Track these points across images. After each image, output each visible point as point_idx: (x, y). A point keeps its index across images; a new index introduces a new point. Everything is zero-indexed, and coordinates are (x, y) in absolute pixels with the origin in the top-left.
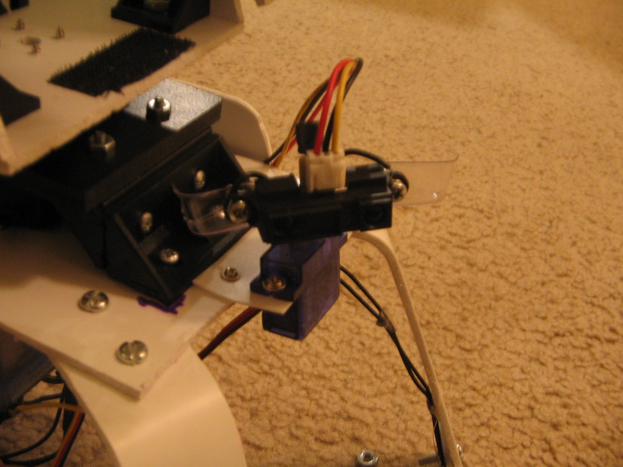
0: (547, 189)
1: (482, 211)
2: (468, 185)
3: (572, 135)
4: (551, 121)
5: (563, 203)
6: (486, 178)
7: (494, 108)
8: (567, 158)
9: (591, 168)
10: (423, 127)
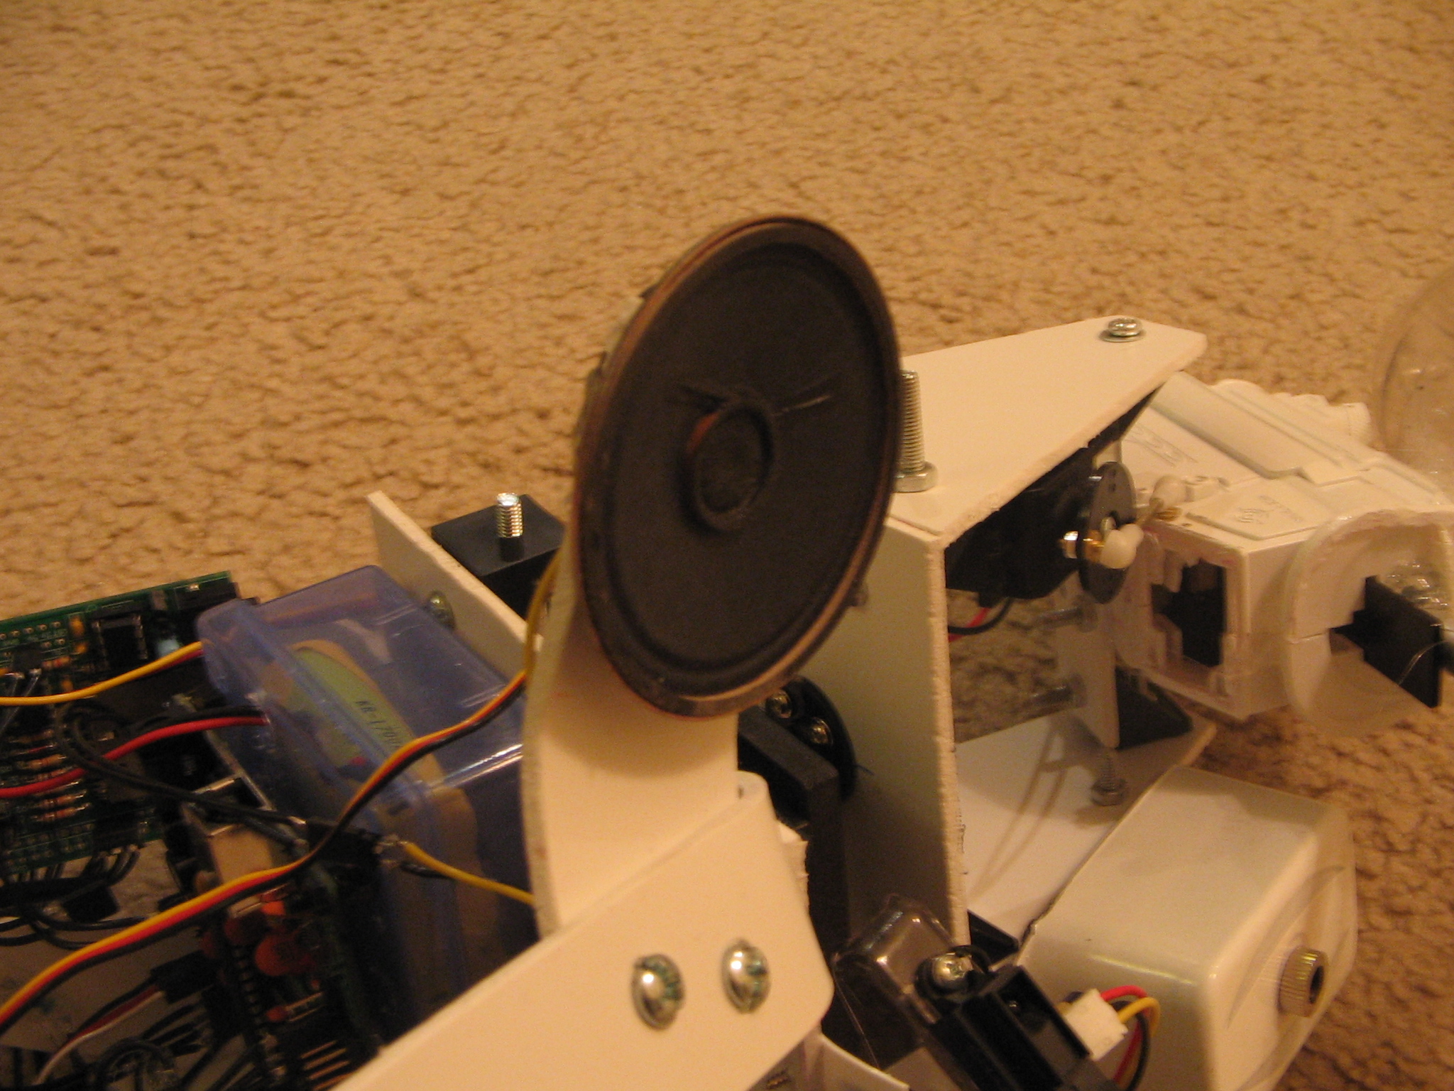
0: (1111, 221)
1: (935, 306)
2: (917, 239)
3: (1208, 61)
4: (1163, 31)
5: (1143, 256)
6: (965, 215)
7: (1028, 16)
8: (1179, 129)
9: (1235, 150)
10: (838, 99)
